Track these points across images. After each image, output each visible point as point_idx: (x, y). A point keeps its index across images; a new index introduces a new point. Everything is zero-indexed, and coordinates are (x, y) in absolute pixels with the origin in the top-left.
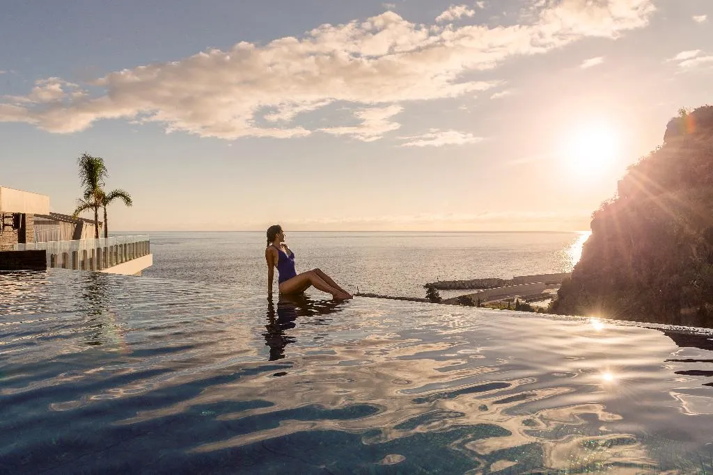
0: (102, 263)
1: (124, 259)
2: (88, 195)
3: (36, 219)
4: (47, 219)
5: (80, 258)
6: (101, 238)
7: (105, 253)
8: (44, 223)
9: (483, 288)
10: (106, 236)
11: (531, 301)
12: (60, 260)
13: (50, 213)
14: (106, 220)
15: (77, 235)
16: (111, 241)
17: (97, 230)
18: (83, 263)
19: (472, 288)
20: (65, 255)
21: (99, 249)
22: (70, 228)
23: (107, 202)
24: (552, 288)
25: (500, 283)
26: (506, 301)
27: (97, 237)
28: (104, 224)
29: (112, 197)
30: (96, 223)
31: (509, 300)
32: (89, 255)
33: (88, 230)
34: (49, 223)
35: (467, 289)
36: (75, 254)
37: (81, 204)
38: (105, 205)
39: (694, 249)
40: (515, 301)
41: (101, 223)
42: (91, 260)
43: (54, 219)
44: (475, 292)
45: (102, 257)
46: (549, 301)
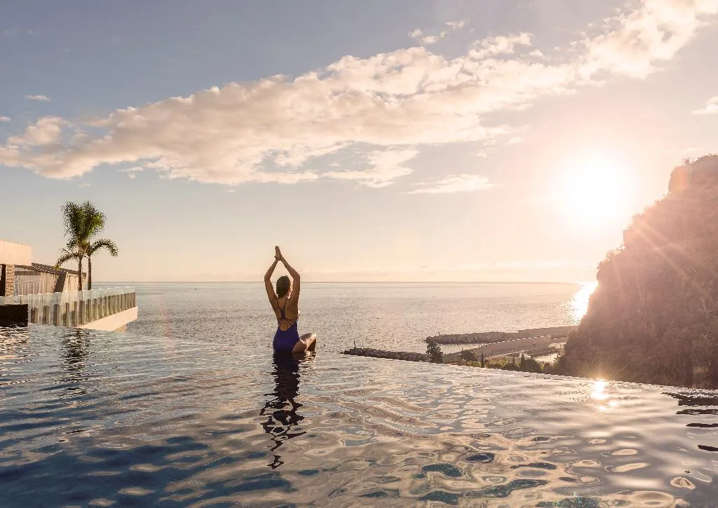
0: (85, 316)
1: (108, 312)
2: (72, 244)
3: (17, 269)
4: (27, 270)
5: (62, 311)
6: (85, 290)
7: (88, 306)
8: (25, 273)
9: (487, 342)
10: (90, 288)
11: (536, 356)
12: (40, 314)
13: (32, 264)
14: (90, 272)
15: (59, 287)
16: (96, 293)
17: (80, 282)
18: (65, 317)
19: (474, 342)
20: (45, 309)
21: (82, 302)
22: (52, 280)
23: (92, 252)
24: (558, 342)
25: (503, 337)
26: (511, 355)
27: (80, 289)
28: (87, 275)
29: (97, 247)
30: (79, 273)
31: (513, 356)
32: (72, 308)
33: (71, 283)
34: (30, 274)
35: (470, 343)
36: (56, 307)
37: (64, 254)
38: (89, 255)
39: (703, 301)
40: (520, 356)
41: (85, 274)
42: (73, 313)
43: (36, 269)
44: (477, 346)
45: (85, 310)
46: (555, 356)
